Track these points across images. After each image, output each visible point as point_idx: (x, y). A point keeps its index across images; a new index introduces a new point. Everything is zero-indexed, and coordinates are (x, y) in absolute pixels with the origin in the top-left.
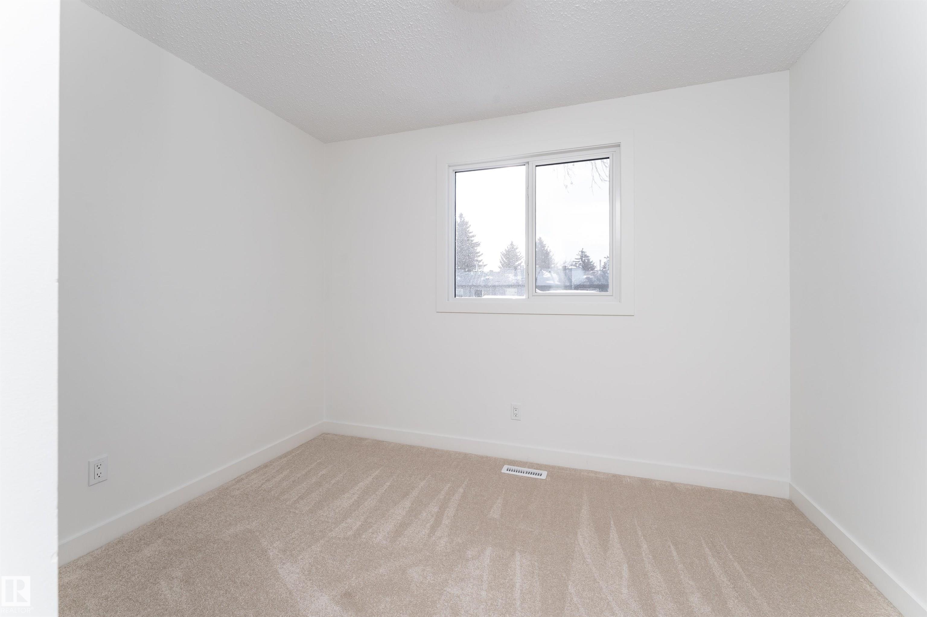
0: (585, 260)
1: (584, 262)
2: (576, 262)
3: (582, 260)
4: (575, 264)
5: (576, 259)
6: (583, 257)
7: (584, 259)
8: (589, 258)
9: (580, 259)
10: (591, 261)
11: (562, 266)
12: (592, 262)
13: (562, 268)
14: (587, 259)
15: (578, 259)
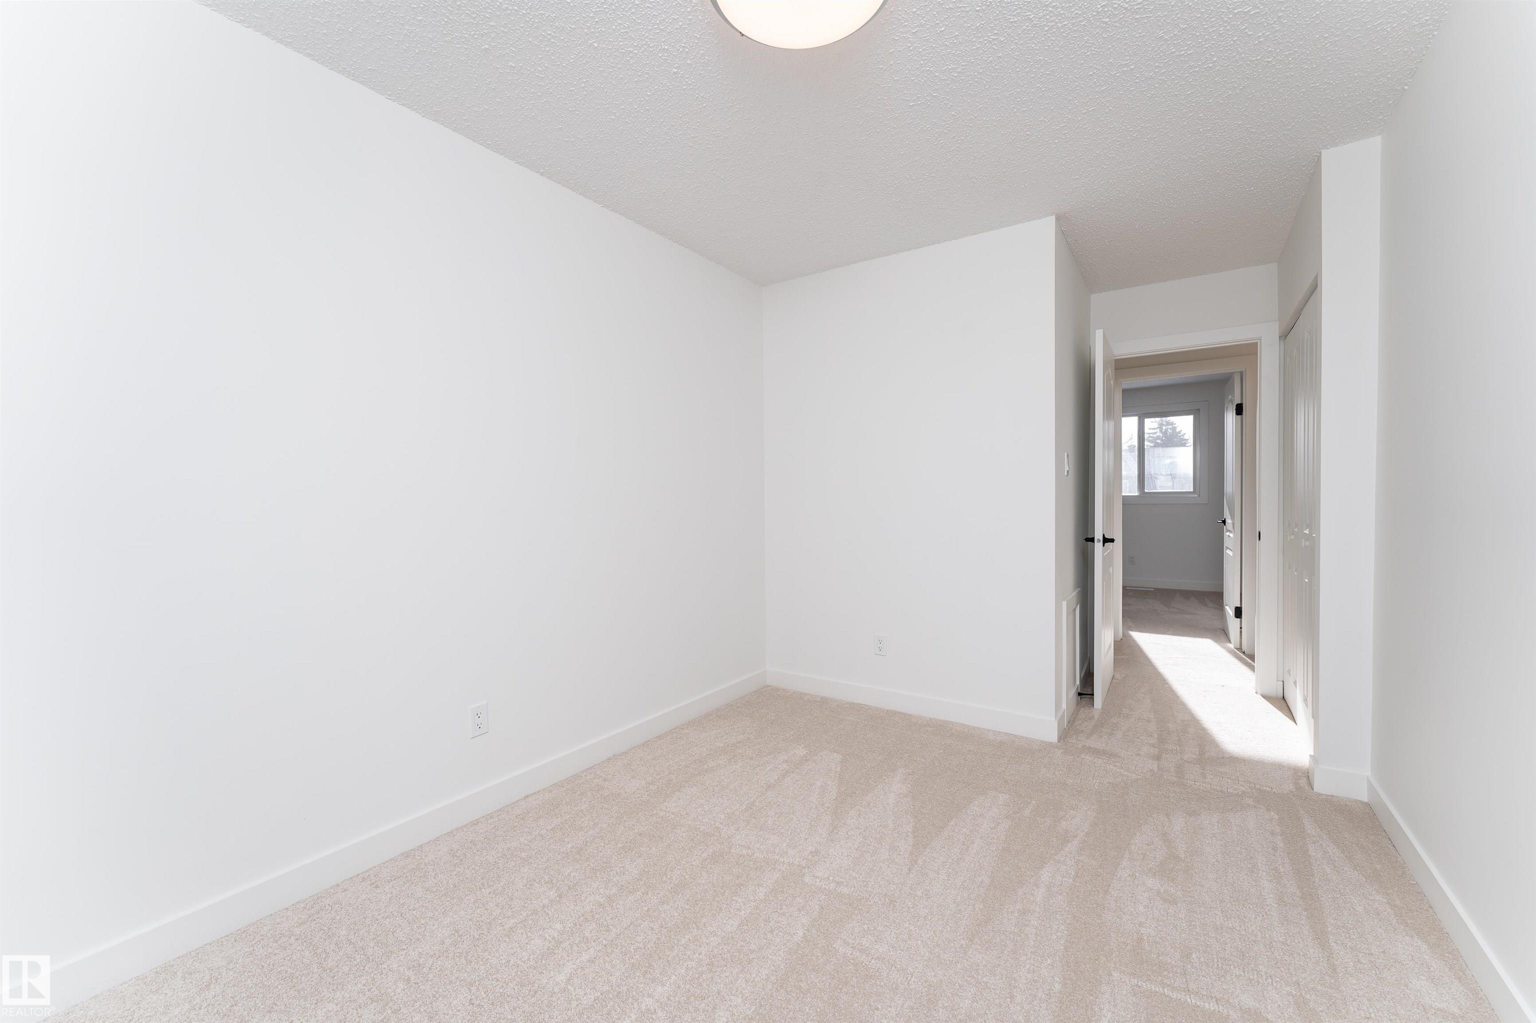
0: (1166, 430)
1: (1165, 434)
2: (1151, 434)
3: (1161, 431)
4: (1148, 437)
5: (1150, 429)
6: (1163, 425)
7: (1164, 428)
8: (1174, 426)
9: (1159, 429)
10: (1177, 431)
11: (1129, 446)
12: (1180, 432)
13: (1128, 448)
14: (1170, 429)
15: (1154, 429)
